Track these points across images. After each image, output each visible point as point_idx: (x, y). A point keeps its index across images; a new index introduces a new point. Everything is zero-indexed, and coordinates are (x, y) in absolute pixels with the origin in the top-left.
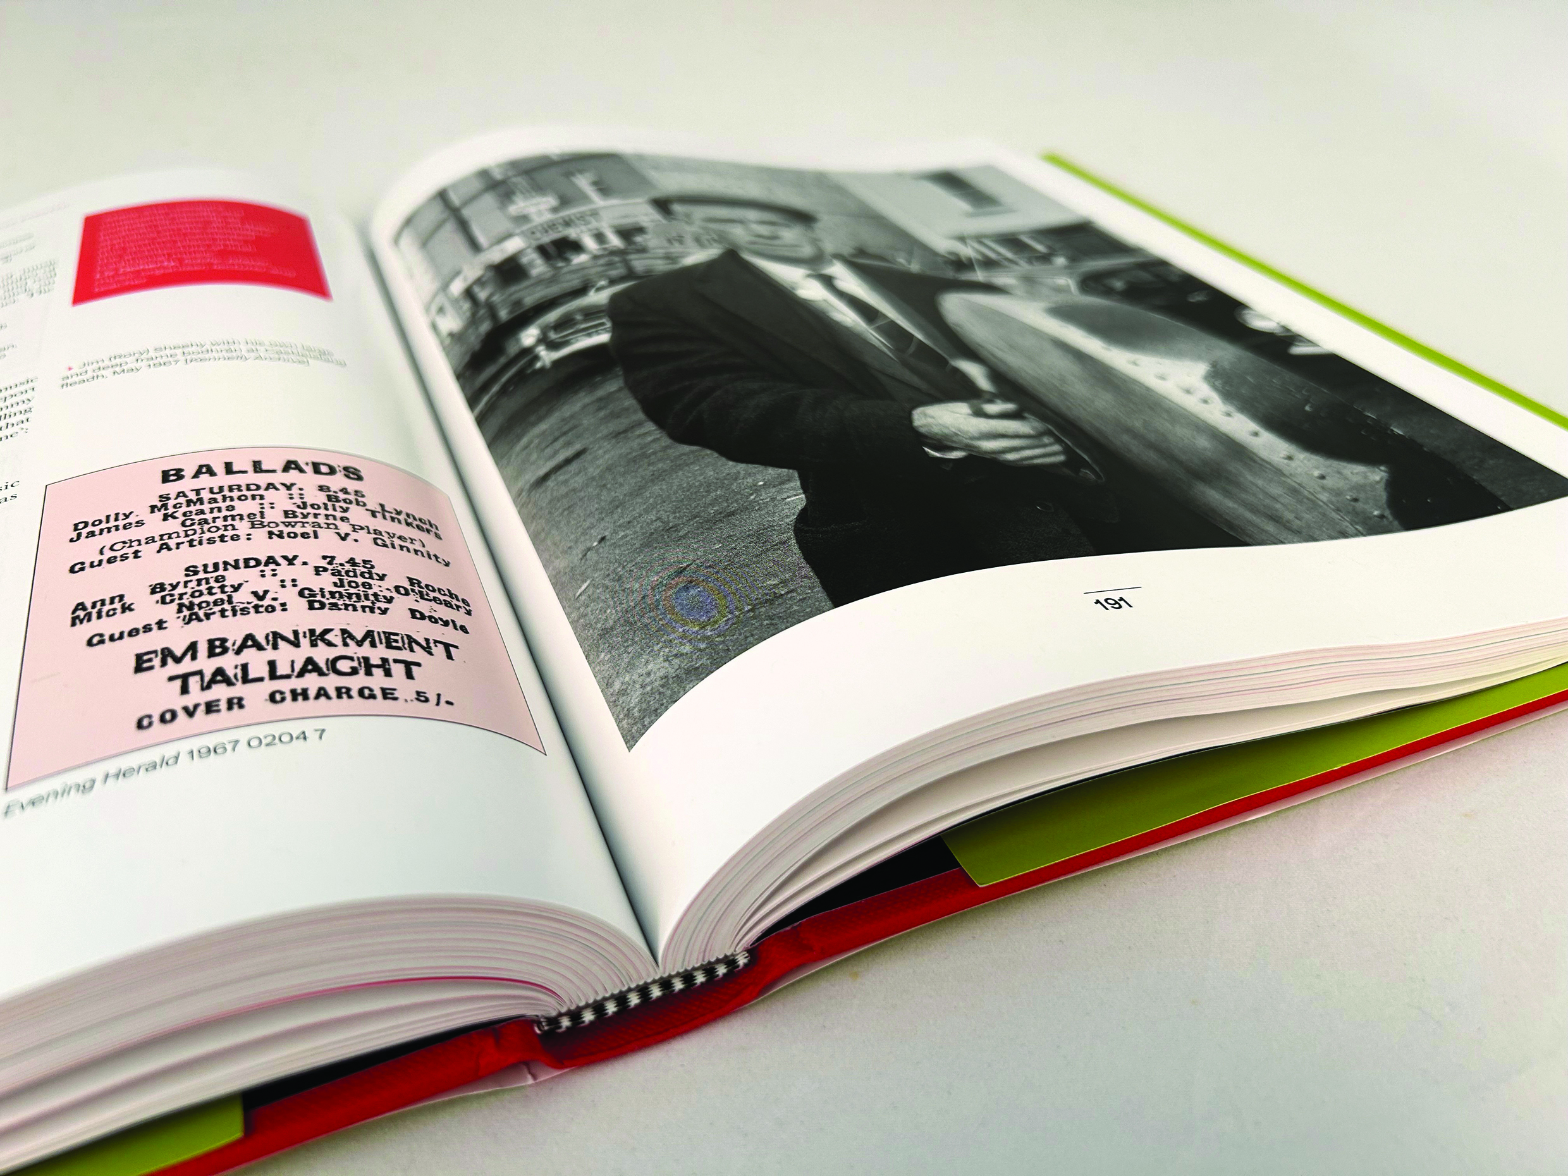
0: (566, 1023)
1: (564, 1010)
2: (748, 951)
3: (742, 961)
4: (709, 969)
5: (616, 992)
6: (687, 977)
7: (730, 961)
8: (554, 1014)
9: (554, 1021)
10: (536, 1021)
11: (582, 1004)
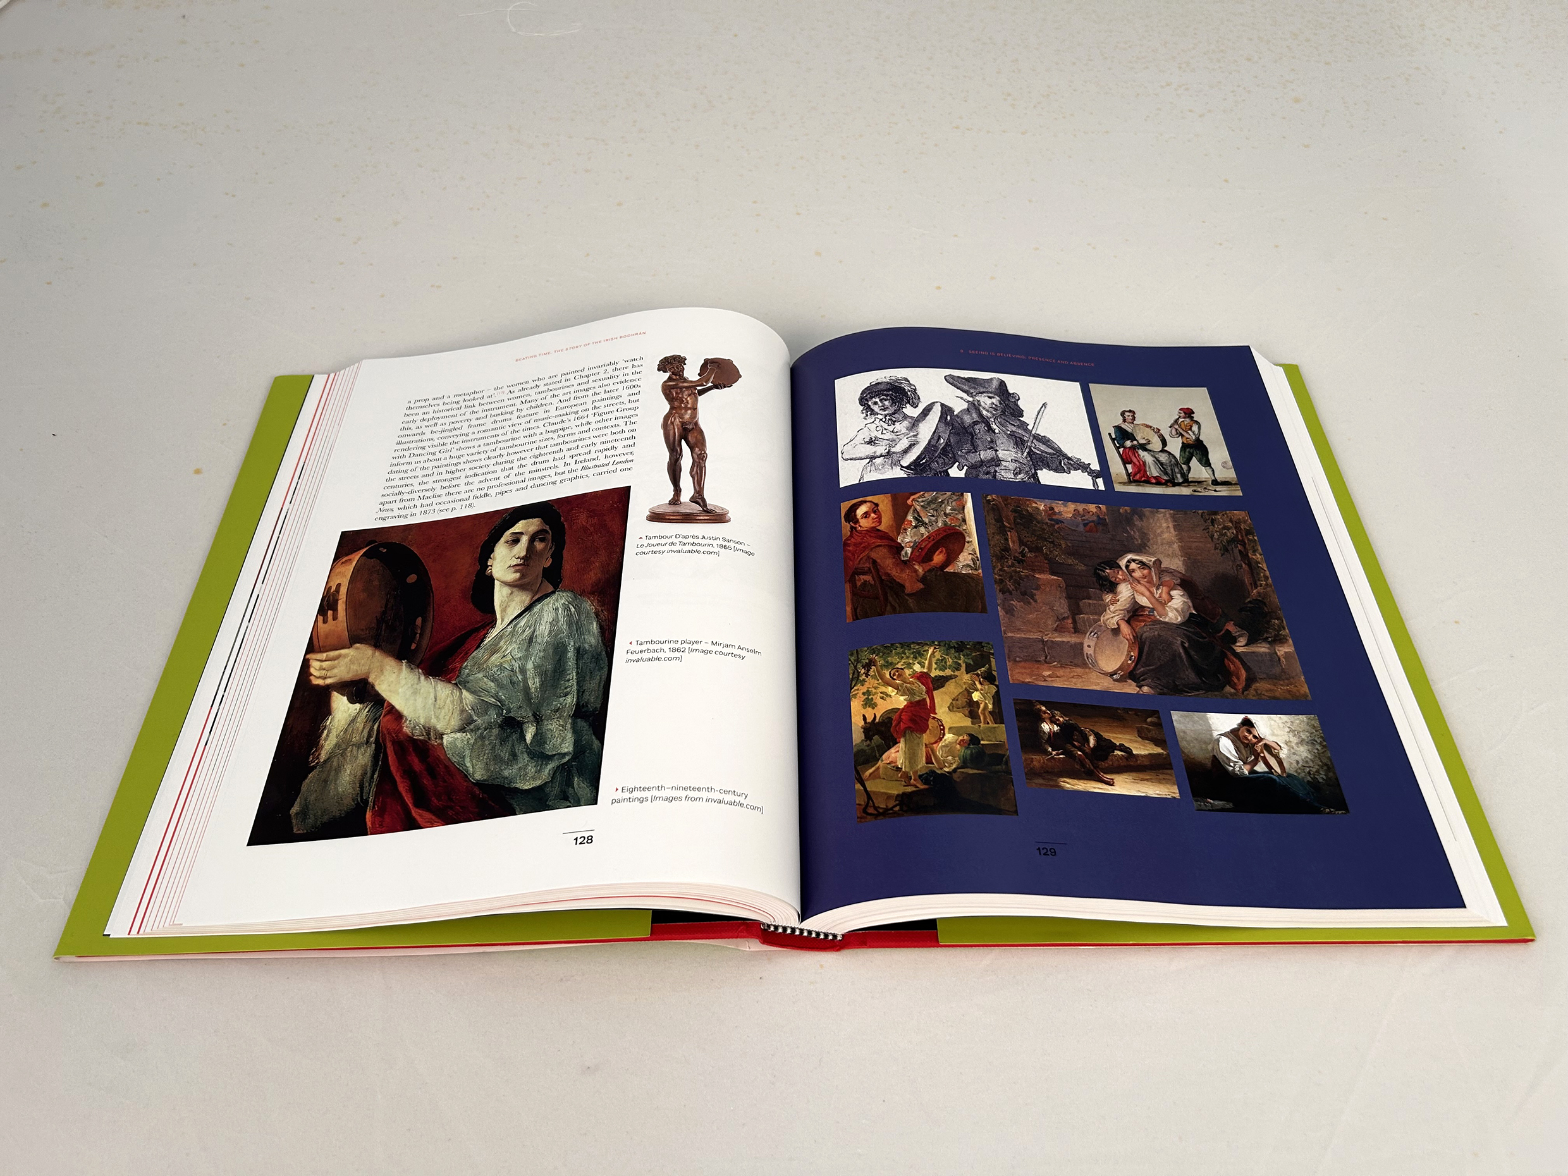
0: (772, 929)
1: (773, 924)
2: (843, 935)
3: (839, 938)
4: (826, 935)
5: (793, 926)
6: (818, 934)
7: (835, 936)
8: (770, 923)
9: (769, 926)
10: (764, 924)
11: (780, 924)
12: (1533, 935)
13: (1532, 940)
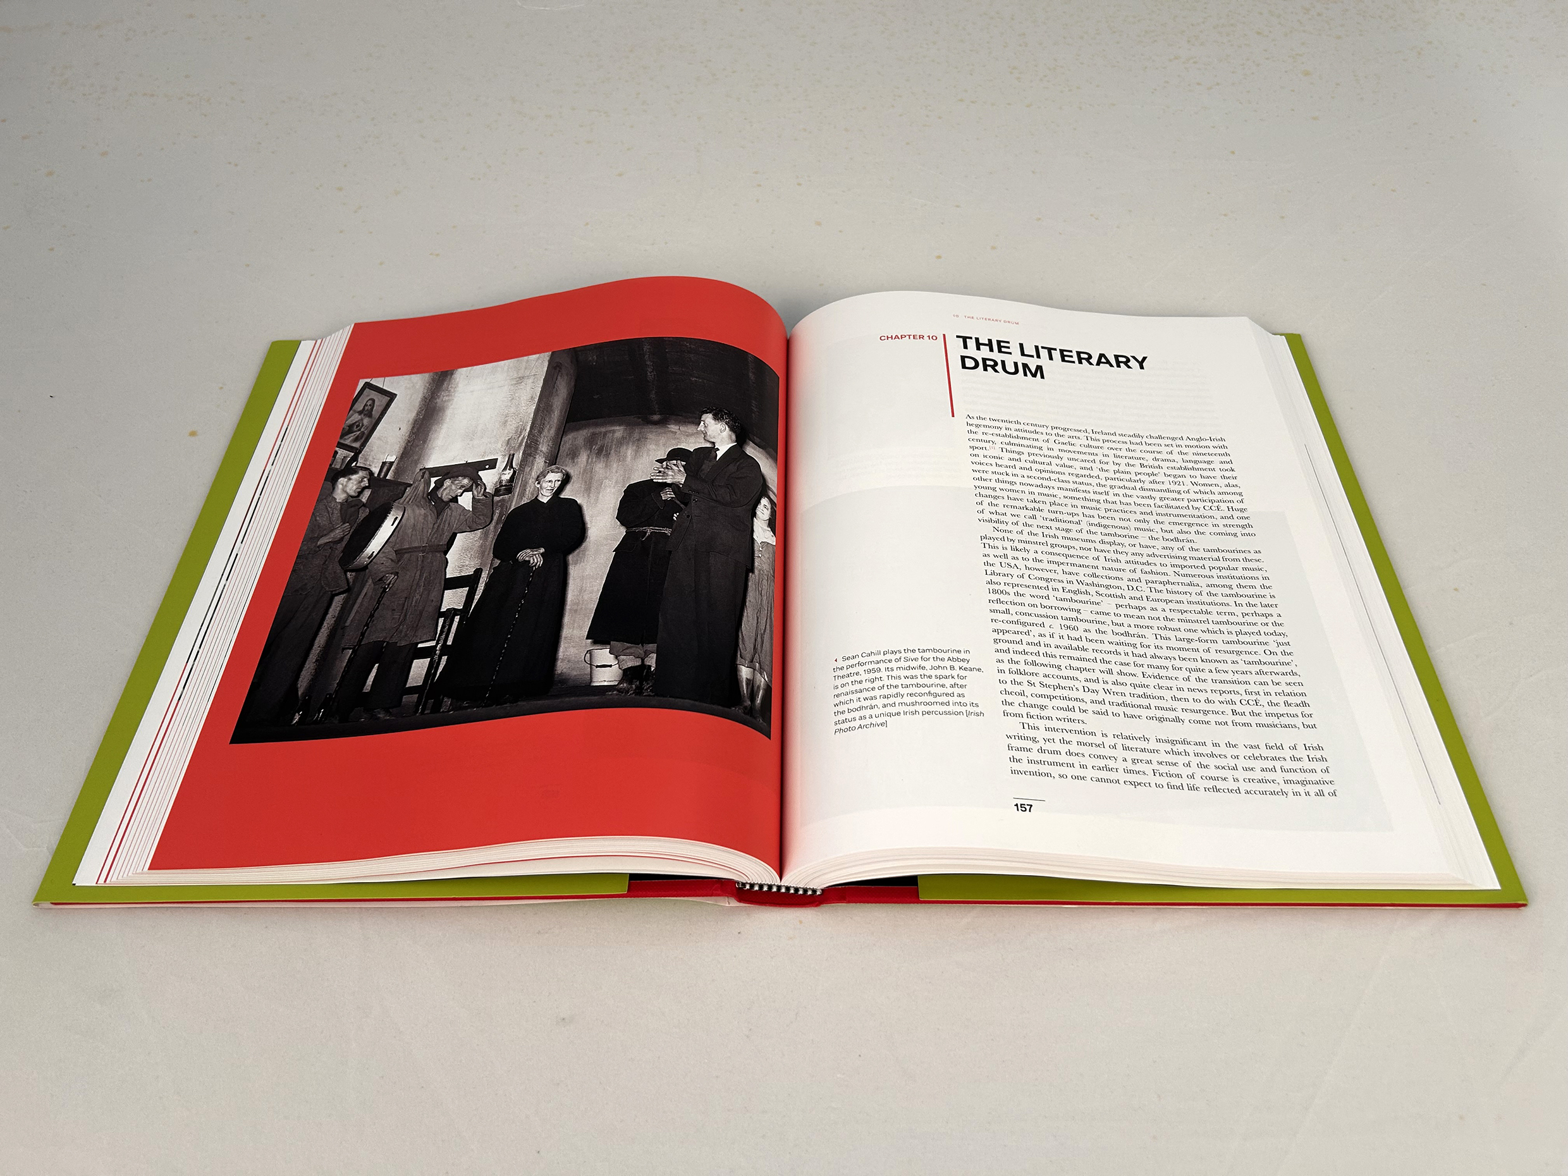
0: (748, 887)
1: (749, 882)
2: (822, 890)
3: (818, 893)
4: (805, 890)
7: (814, 891)
9: (744, 884)
10: (738, 883)
11: (756, 883)
12: (1526, 899)
13: (1524, 905)
